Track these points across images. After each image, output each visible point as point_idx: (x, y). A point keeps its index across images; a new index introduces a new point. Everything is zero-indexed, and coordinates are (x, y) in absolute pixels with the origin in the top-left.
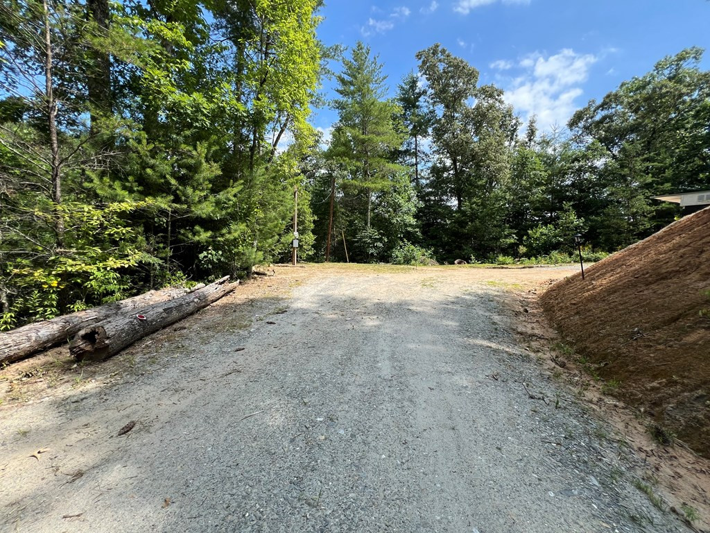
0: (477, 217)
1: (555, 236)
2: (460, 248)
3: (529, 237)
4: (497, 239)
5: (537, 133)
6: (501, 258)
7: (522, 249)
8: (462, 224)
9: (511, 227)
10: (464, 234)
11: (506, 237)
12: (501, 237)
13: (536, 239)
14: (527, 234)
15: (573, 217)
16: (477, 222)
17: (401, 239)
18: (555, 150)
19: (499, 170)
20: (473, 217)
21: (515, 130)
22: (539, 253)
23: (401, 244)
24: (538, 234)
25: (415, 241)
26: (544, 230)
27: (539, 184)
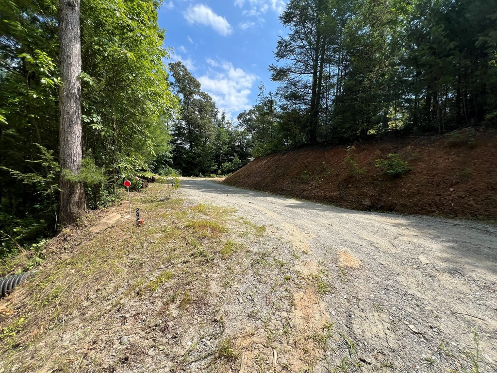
0: (201, 156)
1: (231, 167)
2: (193, 170)
3: (222, 167)
4: (209, 167)
5: (226, 118)
6: (211, 175)
7: (220, 171)
8: (194, 159)
9: (215, 162)
10: (195, 164)
11: (213, 166)
12: (211, 166)
13: (225, 168)
14: (221, 166)
15: (238, 160)
16: (201, 158)
17: (164, 164)
18: (232, 129)
19: (210, 135)
20: (199, 155)
21: (216, 114)
22: (225, 173)
23: (163, 166)
24: (225, 166)
25: (170, 166)
26: (227, 164)
27: (226, 144)
